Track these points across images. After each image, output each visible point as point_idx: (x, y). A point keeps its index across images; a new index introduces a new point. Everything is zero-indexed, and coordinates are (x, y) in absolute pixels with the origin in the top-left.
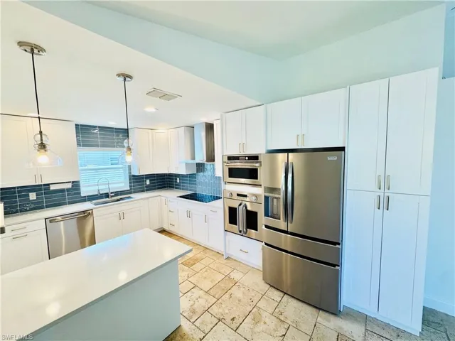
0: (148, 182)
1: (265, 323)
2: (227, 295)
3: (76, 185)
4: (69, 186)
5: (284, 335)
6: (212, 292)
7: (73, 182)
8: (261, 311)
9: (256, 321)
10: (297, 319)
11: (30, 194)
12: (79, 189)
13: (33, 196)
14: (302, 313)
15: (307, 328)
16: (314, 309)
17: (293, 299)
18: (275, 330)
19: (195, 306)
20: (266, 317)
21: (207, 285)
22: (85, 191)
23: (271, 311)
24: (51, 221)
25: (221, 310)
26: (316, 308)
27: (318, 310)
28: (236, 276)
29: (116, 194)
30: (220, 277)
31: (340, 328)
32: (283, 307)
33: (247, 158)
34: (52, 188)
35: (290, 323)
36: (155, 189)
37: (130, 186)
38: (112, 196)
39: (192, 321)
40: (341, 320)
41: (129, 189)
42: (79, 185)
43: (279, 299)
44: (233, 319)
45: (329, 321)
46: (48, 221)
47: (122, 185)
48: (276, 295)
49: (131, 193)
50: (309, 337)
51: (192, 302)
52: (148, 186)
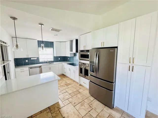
0: (59, 59)
1: (85, 106)
2: (75, 96)
3: (38, 59)
4: (36, 59)
5: (90, 111)
6: (71, 94)
7: (37, 58)
8: (85, 103)
9: (82, 105)
10: (96, 107)
11: (26, 60)
12: (39, 60)
13: (27, 61)
14: (99, 106)
15: (99, 111)
16: (104, 105)
17: (97, 101)
18: (87, 109)
19: (65, 97)
20: (86, 104)
21: (70, 92)
22: (41, 60)
23: (88, 103)
24: (30, 68)
25: (72, 100)
26: (105, 105)
27: (105, 106)
28: (81, 91)
29: (49, 62)
30: (75, 90)
31: (111, 113)
32: (93, 103)
33: (86, 51)
34: (32, 59)
35: (93, 108)
36: (61, 61)
37: (54, 60)
38: (48, 63)
39: (62, 101)
40: (113, 110)
41: (53, 60)
42: (39, 59)
43: (92, 100)
44: (75, 103)
45: (108, 110)
46: (29, 68)
47: (51, 59)
48: (92, 98)
49: (54, 62)
50: (98, 114)
51: (64, 96)
52: (59, 60)
